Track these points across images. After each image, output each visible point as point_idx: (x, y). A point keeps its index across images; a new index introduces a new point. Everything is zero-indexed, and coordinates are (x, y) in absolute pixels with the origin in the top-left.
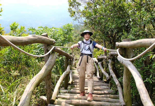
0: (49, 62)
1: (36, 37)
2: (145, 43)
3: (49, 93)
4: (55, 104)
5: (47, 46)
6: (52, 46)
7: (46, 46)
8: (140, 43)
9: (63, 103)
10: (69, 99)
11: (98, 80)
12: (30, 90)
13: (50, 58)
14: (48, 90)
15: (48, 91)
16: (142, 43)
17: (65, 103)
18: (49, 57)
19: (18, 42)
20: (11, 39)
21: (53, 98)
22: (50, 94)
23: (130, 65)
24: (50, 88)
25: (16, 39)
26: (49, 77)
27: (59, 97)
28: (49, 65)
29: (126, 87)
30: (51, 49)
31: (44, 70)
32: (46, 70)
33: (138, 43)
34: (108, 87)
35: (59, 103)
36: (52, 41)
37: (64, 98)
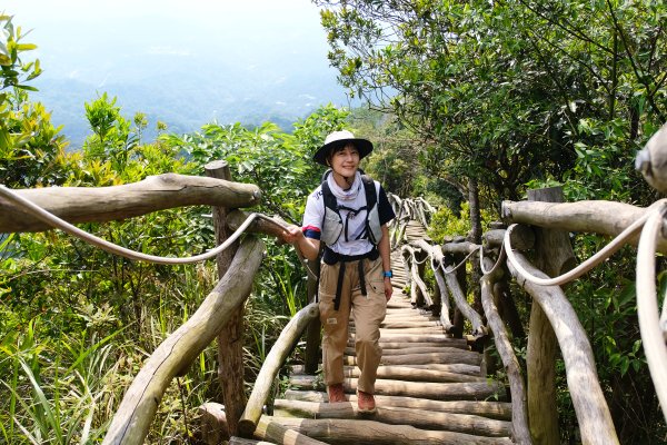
0: (231, 275)
1: (178, 183)
2: (601, 221)
3: (233, 396)
4: (259, 439)
5: (227, 213)
6: (246, 213)
7: (223, 211)
8: (584, 217)
9: (291, 436)
10: (318, 416)
11: (443, 337)
12: (149, 394)
13: (236, 260)
14: (230, 381)
15: (230, 388)
16: (593, 217)
17: (297, 433)
18: (233, 257)
19: (96, 209)
20: (67, 200)
21: (249, 414)
22: (238, 398)
23: (550, 295)
24: (237, 376)
25: (88, 198)
26: (234, 331)
27: (279, 408)
28: (230, 290)
29: (538, 381)
30: (239, 225)
31: (211, 310)
32: (217, 308)
33: (577, 215)
34: (477, 368)
35: (274, 434)
36: (247, 195)
37: (296, 412)
